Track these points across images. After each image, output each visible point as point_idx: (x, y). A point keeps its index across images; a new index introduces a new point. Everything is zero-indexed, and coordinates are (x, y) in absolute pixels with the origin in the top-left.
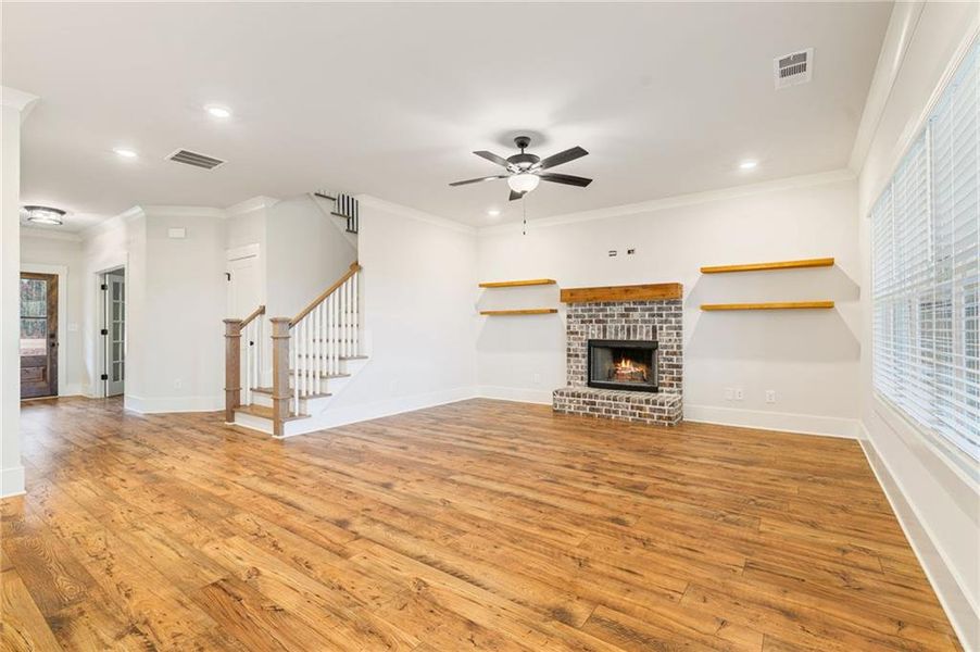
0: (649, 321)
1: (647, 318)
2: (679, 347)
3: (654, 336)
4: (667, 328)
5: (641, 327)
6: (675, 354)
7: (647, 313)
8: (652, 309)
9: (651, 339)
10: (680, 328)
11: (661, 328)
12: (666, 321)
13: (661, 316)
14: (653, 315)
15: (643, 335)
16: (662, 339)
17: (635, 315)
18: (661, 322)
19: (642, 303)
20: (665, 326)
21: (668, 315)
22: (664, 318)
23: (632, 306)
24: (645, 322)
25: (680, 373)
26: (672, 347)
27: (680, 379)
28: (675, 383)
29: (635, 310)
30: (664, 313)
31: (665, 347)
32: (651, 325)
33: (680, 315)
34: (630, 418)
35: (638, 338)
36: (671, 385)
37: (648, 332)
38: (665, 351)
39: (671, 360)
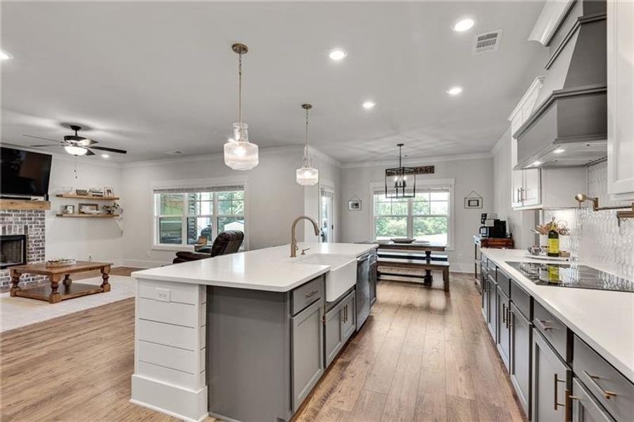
0: (21, 223)
1: (20, 220)
2: (43, 237)
3: (26, 231)
4: (35, 226)
5: (16, 226)
6: (41, 241)
7: (20, 218)
8: (24, 215)
9: (23, 233)
10: (44, 226)
11: (31, 227)
12: (34, 223)
13: (31, 219)
14: (25, 219)
15: (17, 231)
16: (32, 234)
17: (10, 219)
18: (31, 223)
19: (16, 211)
20: (33, 225)
21: (36, 219)
22: (33, 220)
23: (7, 212)
24: (18, 223)
25: (44, 252)
26: (39, 237)
27: (44, 255)
28: (41, 258)
29: (9, 215)
30: (33, 217)
31: (35, 238)
32: (23, 225)
33: (44, 219)
34: (25, 283)
35: (13, 233)
36: (38, 260)
37: (20, 230)
38: (33, 240)
39: (39, 245)
